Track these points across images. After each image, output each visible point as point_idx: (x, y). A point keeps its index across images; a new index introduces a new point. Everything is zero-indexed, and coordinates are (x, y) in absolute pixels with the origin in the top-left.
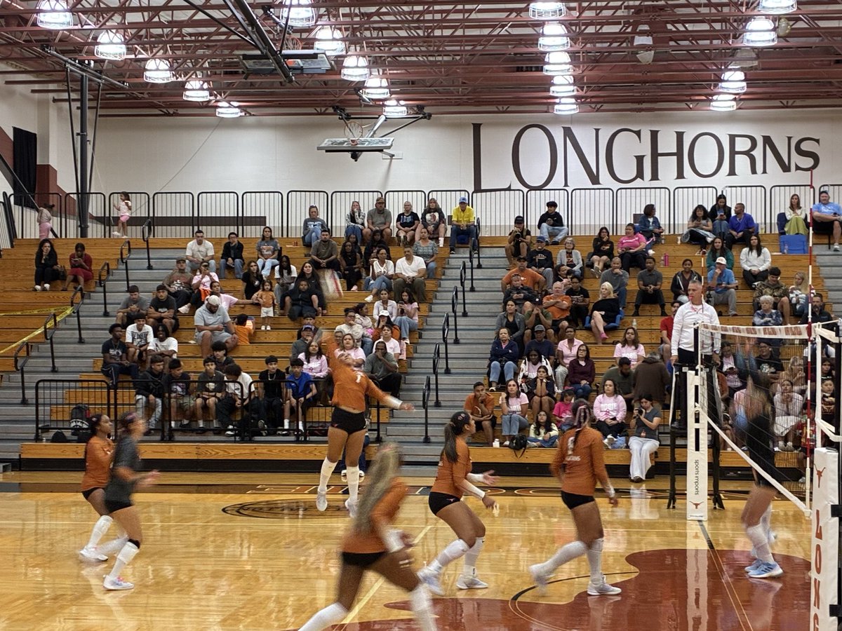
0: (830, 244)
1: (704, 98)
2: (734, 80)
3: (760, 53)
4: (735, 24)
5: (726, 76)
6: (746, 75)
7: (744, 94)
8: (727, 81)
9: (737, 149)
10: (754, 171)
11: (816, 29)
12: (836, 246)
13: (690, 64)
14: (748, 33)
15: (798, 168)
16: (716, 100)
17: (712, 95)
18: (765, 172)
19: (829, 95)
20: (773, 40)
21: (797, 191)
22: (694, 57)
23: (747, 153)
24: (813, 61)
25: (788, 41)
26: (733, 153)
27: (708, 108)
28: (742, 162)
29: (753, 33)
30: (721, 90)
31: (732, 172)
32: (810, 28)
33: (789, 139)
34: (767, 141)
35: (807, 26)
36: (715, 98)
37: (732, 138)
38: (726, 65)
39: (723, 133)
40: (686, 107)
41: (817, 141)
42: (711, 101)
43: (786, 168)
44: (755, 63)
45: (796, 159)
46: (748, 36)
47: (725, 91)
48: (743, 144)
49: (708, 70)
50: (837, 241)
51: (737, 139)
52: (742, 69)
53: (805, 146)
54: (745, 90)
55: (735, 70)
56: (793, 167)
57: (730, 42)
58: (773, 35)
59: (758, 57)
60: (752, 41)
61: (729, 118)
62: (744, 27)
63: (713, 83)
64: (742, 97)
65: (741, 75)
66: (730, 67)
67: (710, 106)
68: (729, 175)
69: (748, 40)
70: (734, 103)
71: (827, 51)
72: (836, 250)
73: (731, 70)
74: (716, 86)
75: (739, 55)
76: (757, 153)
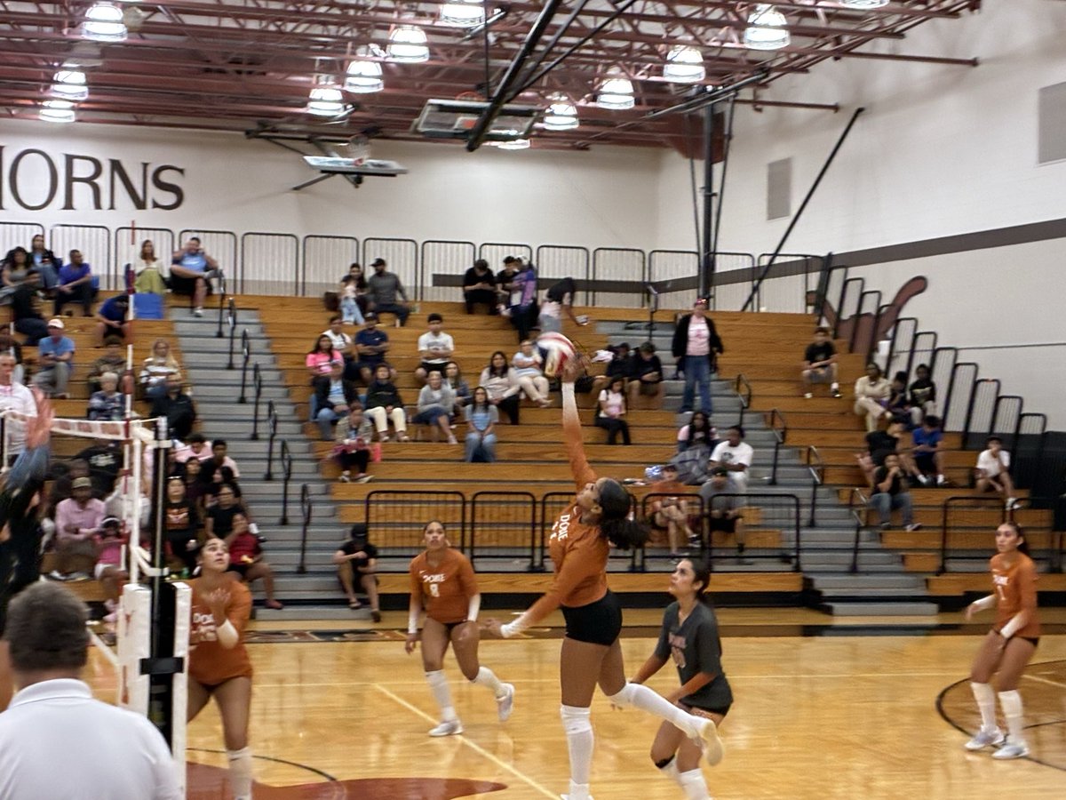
0: (192, 308)
1: (30, 103)
2: (71, 83)
3: (106, 50)
4: (71, 8)
5: (60, 76)
6: (87, 77)
7: (86, 102)
8: (62, 83)
9: (76, 174)
10: (98, 206)
11: (180, 25)
12: (199, 311)
13: (12, 56)
14: (88, 23)
15: (156, 205)
16: (49, 108)
17: (42, 100)
18: (112, 207)
19: (196, 113)
20: (122, 35)
21: (151, 236)
22: (16, 48)
23: (89, 181)
24: (177, 67)
25: (143, 38)
26: (70, 179)
27: (35, 117)
28: (82, 193)
29: (95, 23)
30: (53, 95)
31: (69, 205)
32: (172, 24)
33: (145, 165)
34: (116, 166)
35: (168, 21)
36: (45, 104)
37: (70, 159)
38: (61, 61)
39: (58, 151)
40: (7, 113)
41: (181, 171)
42: (42, 107)
43: (140, 205)
44: (99, 63)
45: (154, 193)
46: (88, 26)
47: (59, 96)
48: (83, 169)
49: (36, 66)
50: (200, 303)
51: (76, 161)
52: (81, 69)
53: (166, 177)
54: (86, 97)
55: (72, 69)
56: (149, 204)
57: (65, 31)
58: (121, 29)
59: (102, 56)
60: (95, 34)
61: (64, 132)
62: (84, 14)
63: (43, 84)
64: (83, 106)
65: (80, 77)
66: (65, 65)
67: (38, 114)
68: (65, 208)
69: (88, 32)
70: (72, 113)
71: (194, 55)
72: (198, 316)
73: (66, 69)
74: (47, 88)
75: (78, 50)
76: (103, 181)
